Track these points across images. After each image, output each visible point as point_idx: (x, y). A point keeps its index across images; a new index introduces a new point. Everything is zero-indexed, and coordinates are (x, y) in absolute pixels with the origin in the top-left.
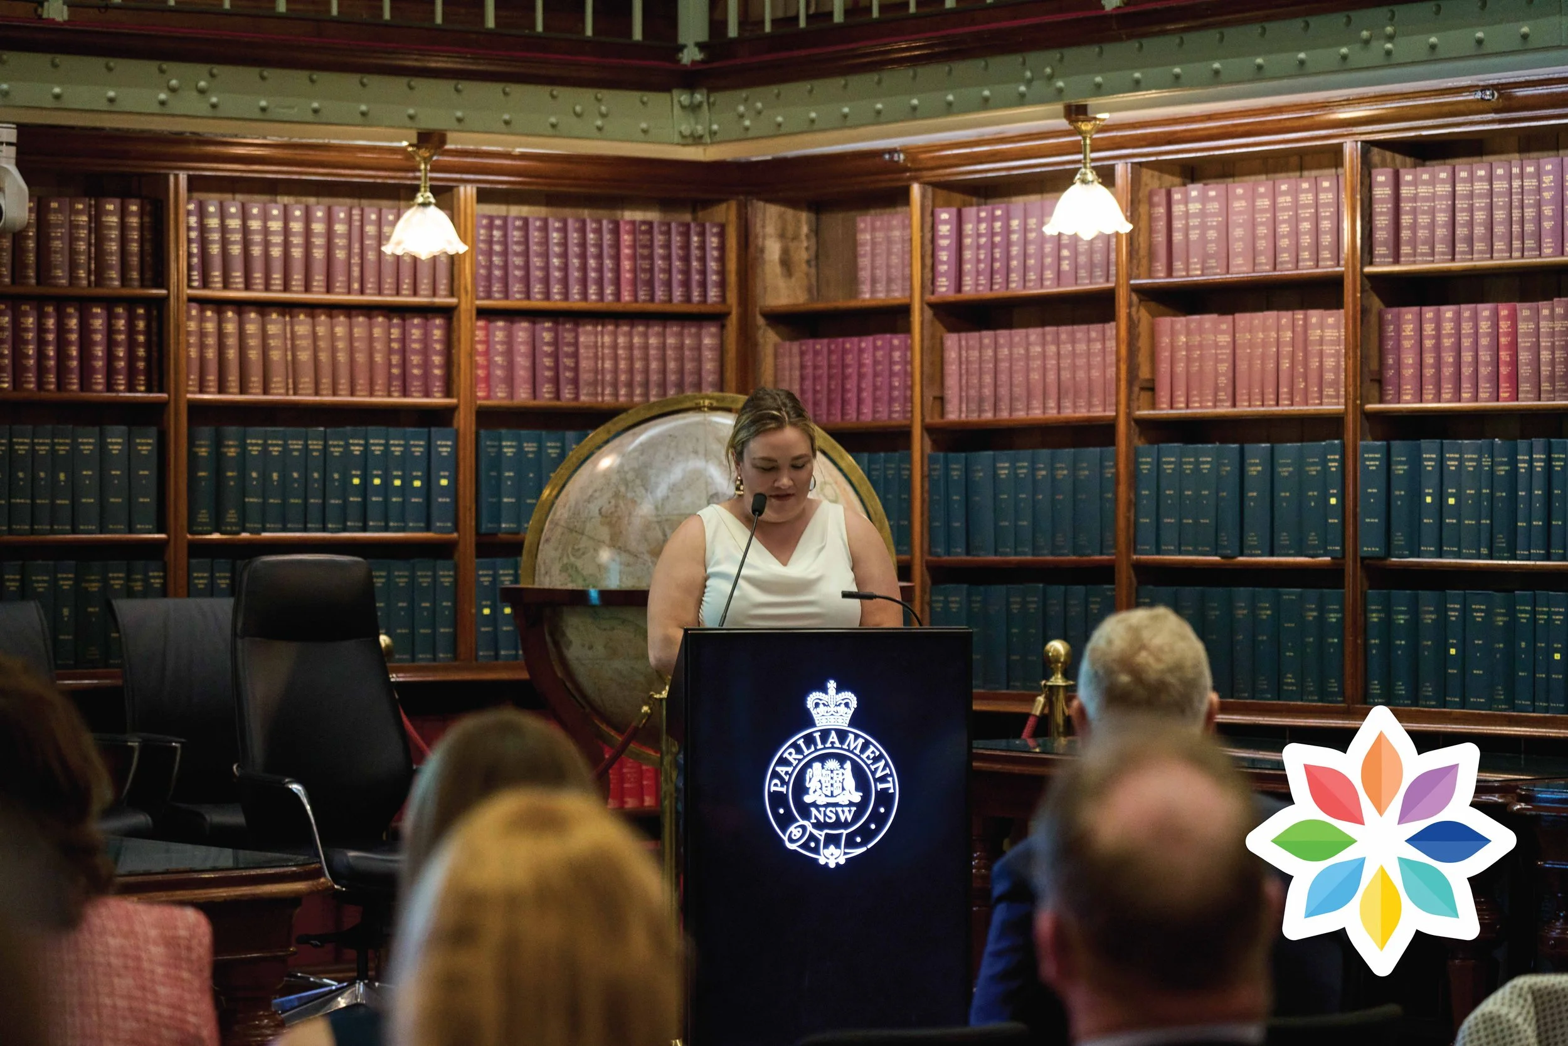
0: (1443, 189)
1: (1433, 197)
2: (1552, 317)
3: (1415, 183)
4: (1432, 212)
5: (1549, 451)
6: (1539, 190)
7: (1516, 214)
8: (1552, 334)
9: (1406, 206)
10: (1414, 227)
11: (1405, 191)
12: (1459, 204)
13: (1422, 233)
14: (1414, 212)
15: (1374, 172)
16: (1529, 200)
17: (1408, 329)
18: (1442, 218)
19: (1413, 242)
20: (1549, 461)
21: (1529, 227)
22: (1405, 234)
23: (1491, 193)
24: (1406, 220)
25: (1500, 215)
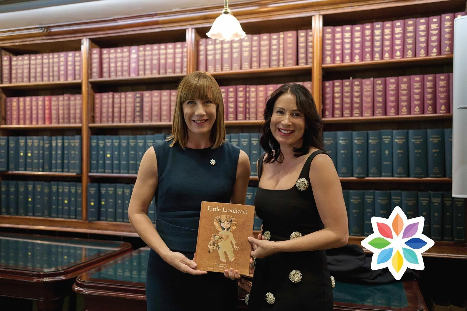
0: (27, 62)
1: (23, 65)
2: (63, 100)
3: (17, 60)
4: (23, 69)
5: (63, 140)
6: (59, 62)
7: (51, 69)
8: (63, 105)
9: (14, 67)
10: (16, 73)
11: (13, 63)
12: (32, 67)
13: (19, 75)
14: (17, 69)
15: (3, 57)
16: (56, 65)
17: (15, 104)
18: (26, 71)
19: (16, 78)
20: (63, 143)
21: (56, 73)
22: (13, 76)
23: (42, 63)
24: (14, 71)
25: (45, 70)
